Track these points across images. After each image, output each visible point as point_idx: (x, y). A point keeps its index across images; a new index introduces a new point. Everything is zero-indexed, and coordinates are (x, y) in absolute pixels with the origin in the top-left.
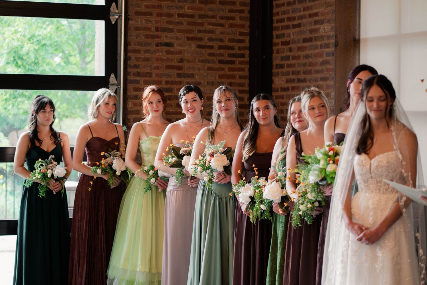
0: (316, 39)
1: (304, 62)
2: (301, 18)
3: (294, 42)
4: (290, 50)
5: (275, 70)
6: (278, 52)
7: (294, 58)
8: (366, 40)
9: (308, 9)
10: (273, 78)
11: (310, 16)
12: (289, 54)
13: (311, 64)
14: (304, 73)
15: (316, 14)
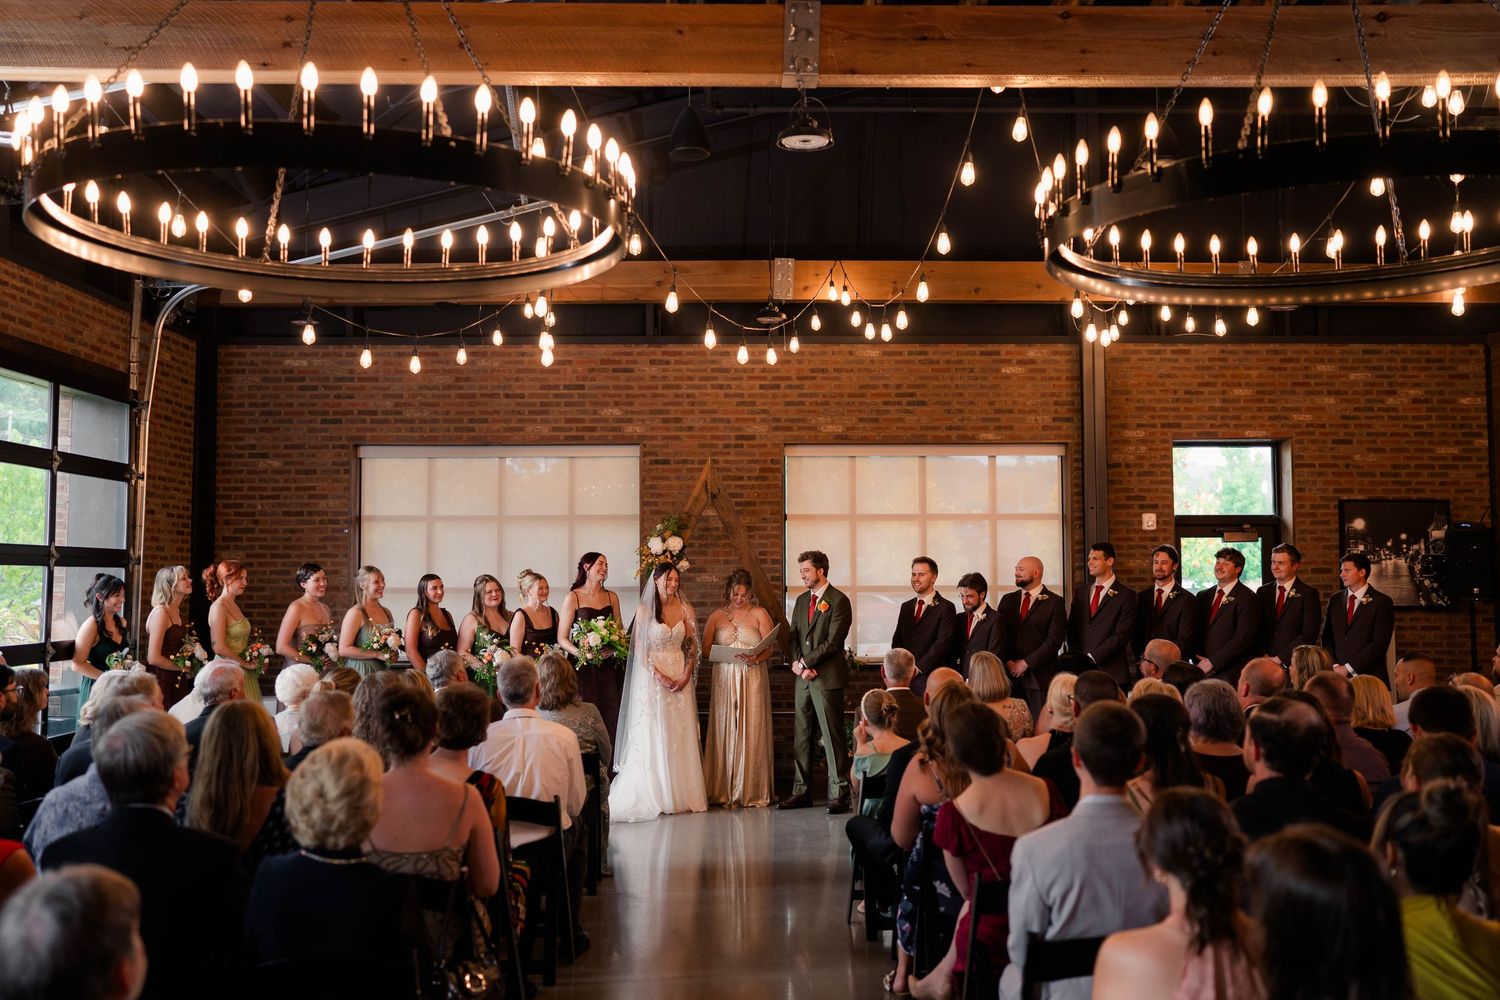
0: (310, 514)
1: (285, 536)
2: (282, 489)
3: (263, 513)
4: (256, 522)
5: (219, 543)
6: (227, 523)
7: (261, 531)
8: (371, 518)
9: (295, 481)
10: (216, 552)
11: (297, 489)
12: (251, 526)
13: (299, 540)
14: (285, 547)
15: (314, 488)
